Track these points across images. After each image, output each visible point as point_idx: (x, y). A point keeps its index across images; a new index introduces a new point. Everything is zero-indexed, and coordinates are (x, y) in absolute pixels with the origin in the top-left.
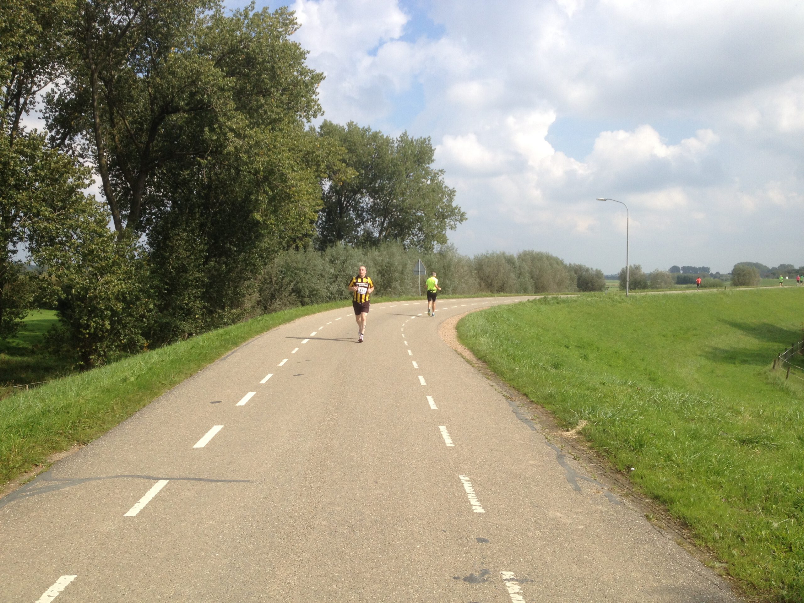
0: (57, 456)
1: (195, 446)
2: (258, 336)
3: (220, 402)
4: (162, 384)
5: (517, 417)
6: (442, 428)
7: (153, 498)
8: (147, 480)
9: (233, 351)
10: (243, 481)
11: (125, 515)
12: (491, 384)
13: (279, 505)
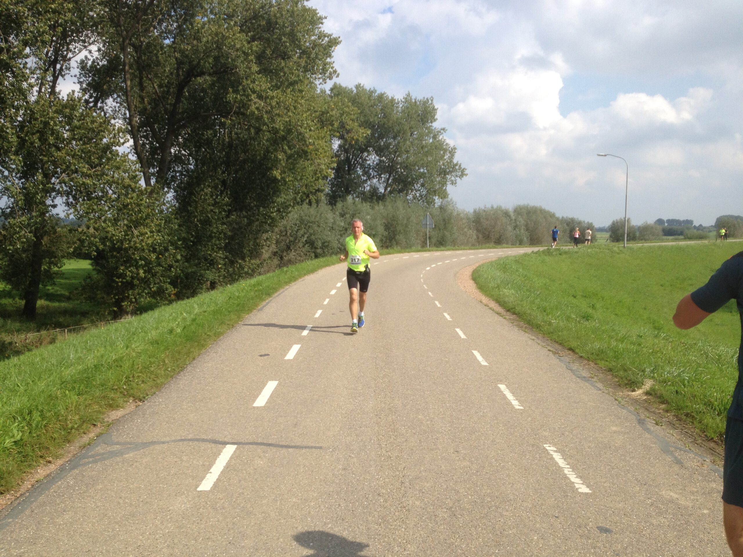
0: (115, 415)
1: (256, 404)
2: (287, 287)
3: (268, 355)
4: (208, 335)
5: (574, 374)
6: (502, 387)
7: (225, 467)
8: (213, 445)
9: (267, 301)
10: (316, 448)
11: (199, 489)
12: (531, 337)
13: (361, 478)
